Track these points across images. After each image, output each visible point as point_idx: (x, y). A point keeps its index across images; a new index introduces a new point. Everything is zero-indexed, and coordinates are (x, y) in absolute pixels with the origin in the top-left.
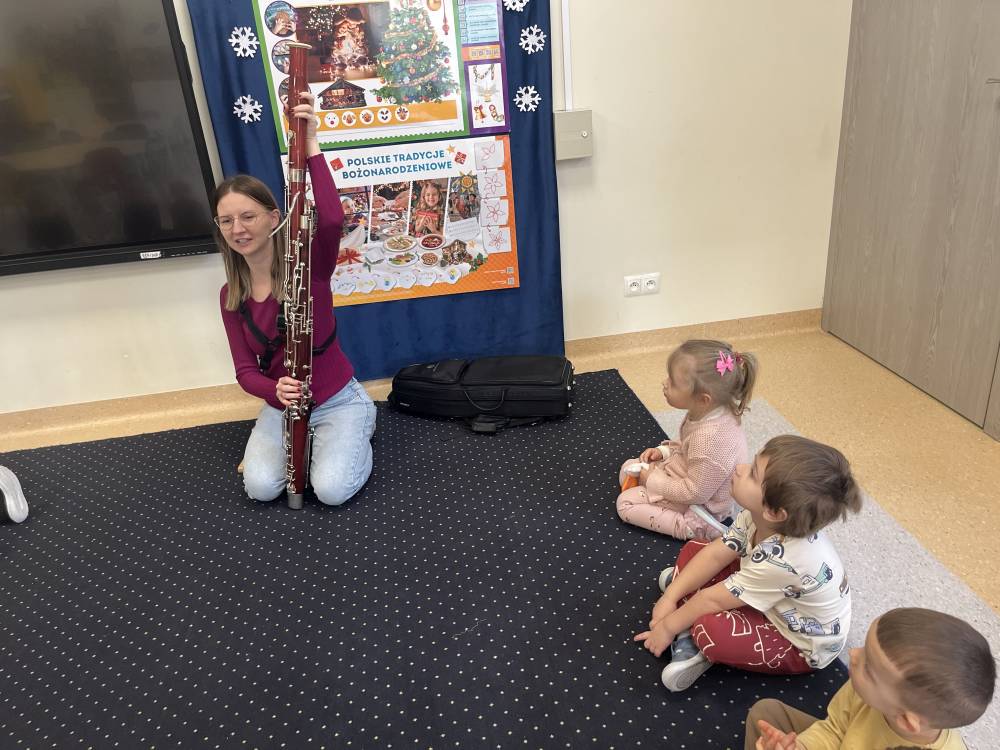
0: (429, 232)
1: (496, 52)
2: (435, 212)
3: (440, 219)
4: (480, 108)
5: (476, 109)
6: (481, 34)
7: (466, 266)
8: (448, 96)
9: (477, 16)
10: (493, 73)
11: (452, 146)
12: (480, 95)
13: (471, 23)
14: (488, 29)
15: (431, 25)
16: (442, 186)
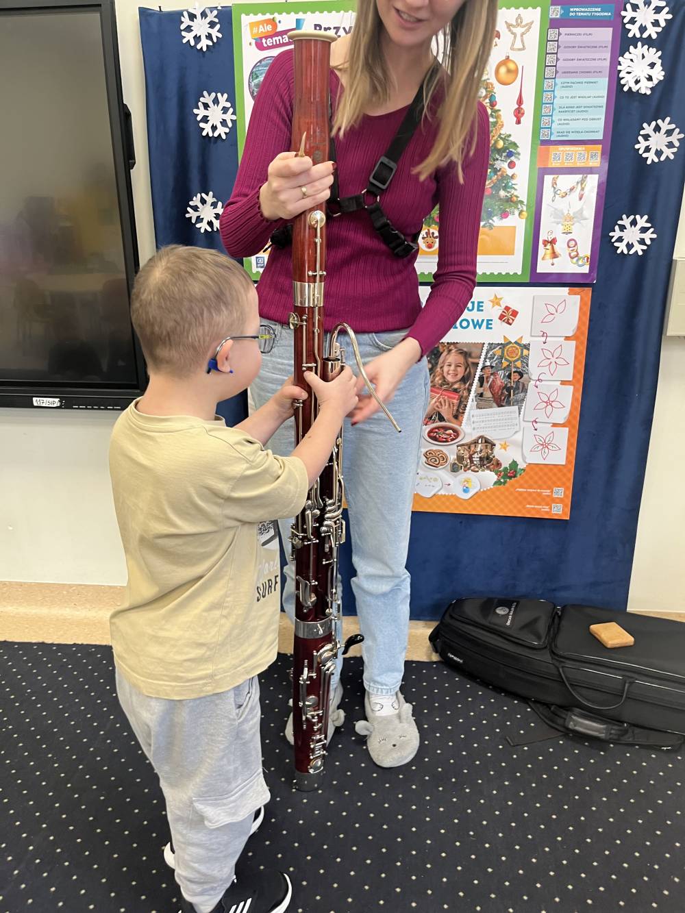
0: (441, 419)
1: (595, 158)
2: (456, 391)
3: (461, 402)
4: (553, 242)
5: (546, 243)
6: (574, 126)
7: (489, 477)
8: (504, 220)
9: (572, 97)
10: (583, 189)
11: (498, 297)
12: (555, 222)
13: (560, 107)
14: (587, 119)
15: (497, 108)
16: (473, 355)
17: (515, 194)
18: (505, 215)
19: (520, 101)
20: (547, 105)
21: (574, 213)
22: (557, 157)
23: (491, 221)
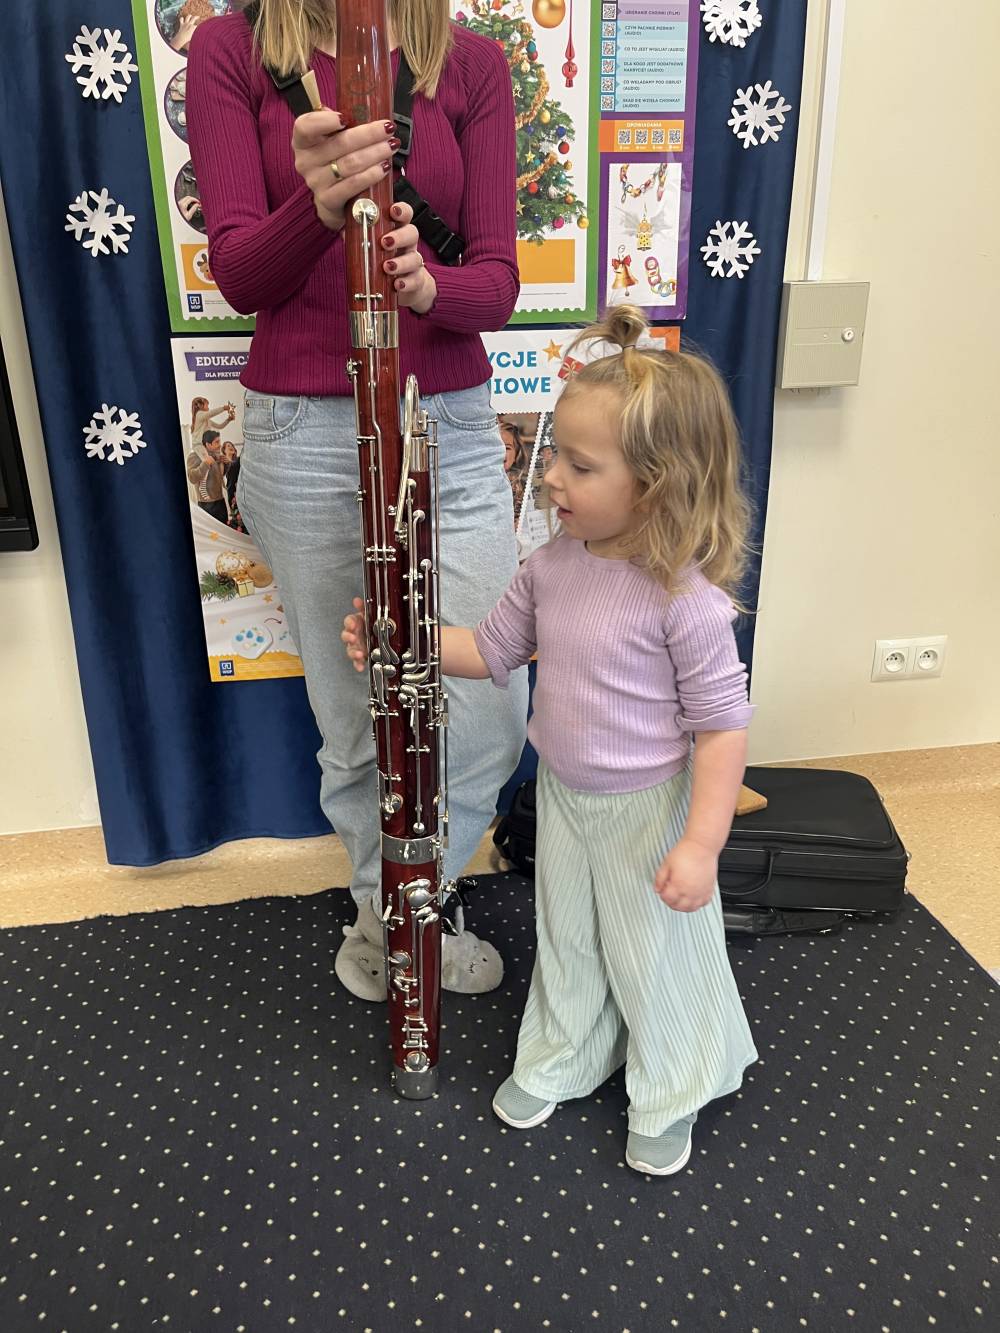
1: (672, 137)
4: (626, 262)
5: (616, 263)
6: (645, 91)
8: (557, 230)
9: (641, 49)
10: (662, 184)
11: (556, 344)
12: (626, 233)
13: (626, 64)
14: (662, 82)
15: (538, 61)
16: (526, 431)
17: (571, 190)
18: (557, 223)
19: (570, 53)
20: (608, 60)
21: (652, 220)
22: (625, 137)
23: (539, 233)
